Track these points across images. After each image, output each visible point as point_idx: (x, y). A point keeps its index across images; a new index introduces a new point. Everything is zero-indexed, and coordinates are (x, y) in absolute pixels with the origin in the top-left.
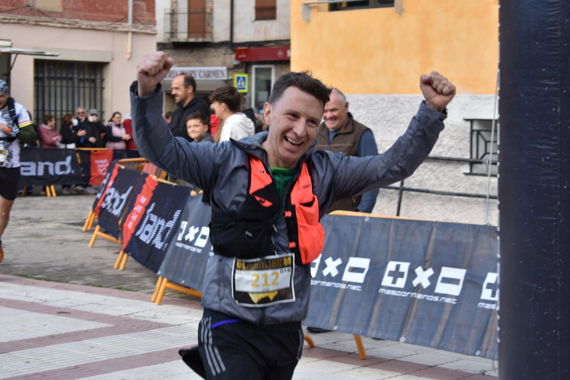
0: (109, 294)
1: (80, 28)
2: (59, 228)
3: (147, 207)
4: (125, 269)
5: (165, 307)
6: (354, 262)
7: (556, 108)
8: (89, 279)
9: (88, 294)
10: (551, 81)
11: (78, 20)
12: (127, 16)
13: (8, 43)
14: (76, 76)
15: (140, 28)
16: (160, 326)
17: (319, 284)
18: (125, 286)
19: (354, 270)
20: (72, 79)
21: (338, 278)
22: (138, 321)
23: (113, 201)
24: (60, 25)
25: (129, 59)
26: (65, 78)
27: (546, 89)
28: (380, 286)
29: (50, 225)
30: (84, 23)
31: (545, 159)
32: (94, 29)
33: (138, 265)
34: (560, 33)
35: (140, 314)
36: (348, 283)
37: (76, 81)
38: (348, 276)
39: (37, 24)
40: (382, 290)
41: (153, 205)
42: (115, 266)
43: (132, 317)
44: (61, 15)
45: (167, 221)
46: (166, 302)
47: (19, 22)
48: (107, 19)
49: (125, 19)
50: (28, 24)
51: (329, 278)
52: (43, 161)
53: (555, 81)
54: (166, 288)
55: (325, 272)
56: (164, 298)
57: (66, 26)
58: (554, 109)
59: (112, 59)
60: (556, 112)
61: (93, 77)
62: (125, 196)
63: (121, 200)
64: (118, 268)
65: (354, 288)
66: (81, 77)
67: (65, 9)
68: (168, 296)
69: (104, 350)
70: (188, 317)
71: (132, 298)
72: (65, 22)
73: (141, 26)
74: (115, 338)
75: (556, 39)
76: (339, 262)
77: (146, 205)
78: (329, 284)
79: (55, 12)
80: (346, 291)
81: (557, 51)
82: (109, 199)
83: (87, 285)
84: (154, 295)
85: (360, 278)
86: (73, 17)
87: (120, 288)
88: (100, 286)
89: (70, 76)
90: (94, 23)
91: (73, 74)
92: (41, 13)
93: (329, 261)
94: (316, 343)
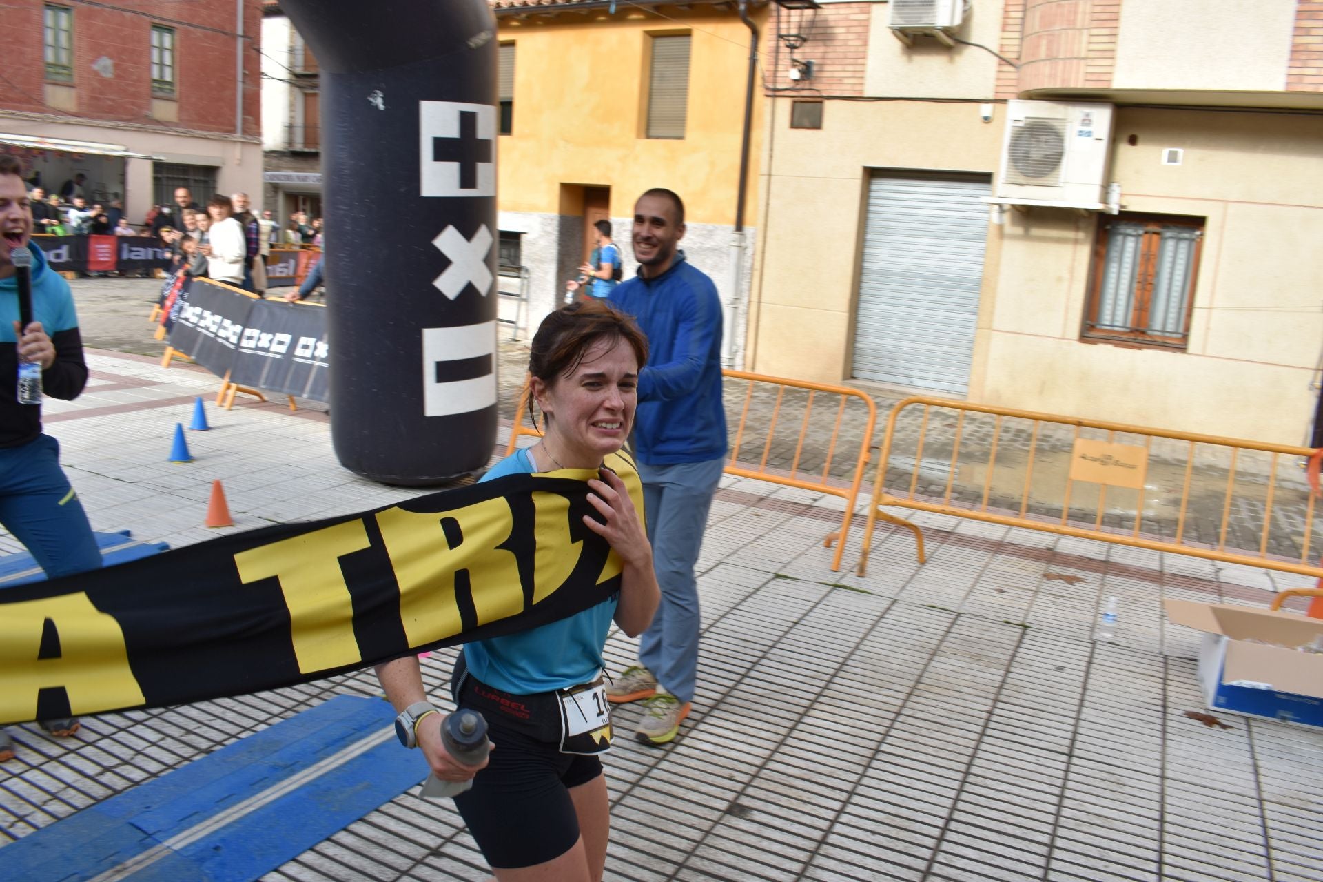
1: (194, 137)
2: (141, 305)
5: (172, 370)
6: (281, 336)
8: (127, 347)
11: (192, 130)
12: (234, 126)
13: (123, 148)
15: (249, 138)
16: (154, 384)
17: (256, 353)
19: (279, 343)
21: (269, 350)
24: (175, 134)
25: (239, 165)
28: (294, 355)
29: (133, 303)
30: (198, 133)
32: (206, 138)
36: (276, 353)
38: (275, 348)
39: (155, 132)
40: (295, 359)
43: (136, 377)
44: (176, 125)
46: (174, 366)
47: (139, 130)
48: (218, 130)
49: (234, 131)
50: (146, 131)
51: (263, 349)
52: (152, 247)
54: (172, 356)
55: (260, 344)
56: (172, 363)
57: (181, 134)
59: (224, 164)
65: (279, 356)
67: (180, 120)
68: (180, 361)
72: (181, 131)
73: (249, 137)
76: (270, 336)
78: (262, 353)
79: (171, 122)
80: (274, 359)
83: (121, 351)
84: (164, 360)
85: (282, 349)
86: (188, 127)
88: (132, 353)
89: (186, 177)
90: (207, 133)
91: (189, 175)
92: (158, 122)
93: (264, 336)
94: (266, 398)
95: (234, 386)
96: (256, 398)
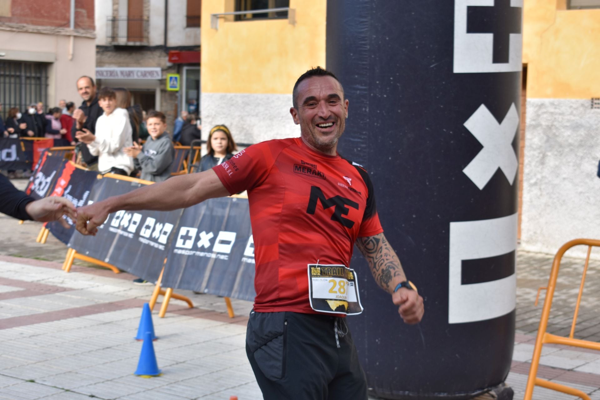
0: (27, 263)
1: (27, 32)
3: (65, 189)
4: (46, 242)
6: (223, 235)
7: (366, 108)
9: (8, 263)
10: (362, 85)
11: (25, 25)
12: (67, 20)
14: (23, 74)
15: (81, 32)
17: (194, 254)
18: (42, 257)
19: (223, 242)
20: (19, 77)
21: (210, 250)
22: (46, 286)
23: (40, 184)
24: (8, 29)
25: (72, 60)
26: (13, 76)
27: (358, 92)
28: (242, 256)
30: (31, 27)
31: (357, 150)
32: (39, 33)
33: (55, 240)
34: (368, 47)
35: (50, 280)
36: (218, 253)
37: (23, 78)
38: (218, 247)
40: (244, 259)
41: (70, 187)
42: (38, 240)
43: (43, 282)
44: (10, 20)
45: (79, 201)
46: (75, 270)
48: (51, 24)
49: (67, 25)
51: (203, 249)
53: (365, 86)
54: (74, 259)
55: (200, 244)
56: (73, 266)
57: (14, 29)
58: (364, 109)
59: (56, 59)
60: (365, 111)
61: (38, 75)
62: (49, 180)
63: (47, 183)
64: (40, 241)
65: (222, 257)
66: (28, 75)
67: (13, 14)
68: (79, 265)
69: (11, 309)
70: (91, 283)
71: (47, 266)
72: (14, 26)
73: (82, 31)
74: (23, 300)
75: (365, 51)
76: (211, 235)
77: (65, 187)
78: (202, 254)
79: (4, 17)
80: (217, 260)
81: (366, 61)
82: (37, 182)
84: (65, 264)
85: (227, 249)
86: (20, 22)
87: (37, 259)
88: (21, 257)
89: (18, 74)
90: (40, 28)
91: (20, 71)
93: (203, 235)
94: (195, 304)
95: (168, 291)
96: (185, 304)
